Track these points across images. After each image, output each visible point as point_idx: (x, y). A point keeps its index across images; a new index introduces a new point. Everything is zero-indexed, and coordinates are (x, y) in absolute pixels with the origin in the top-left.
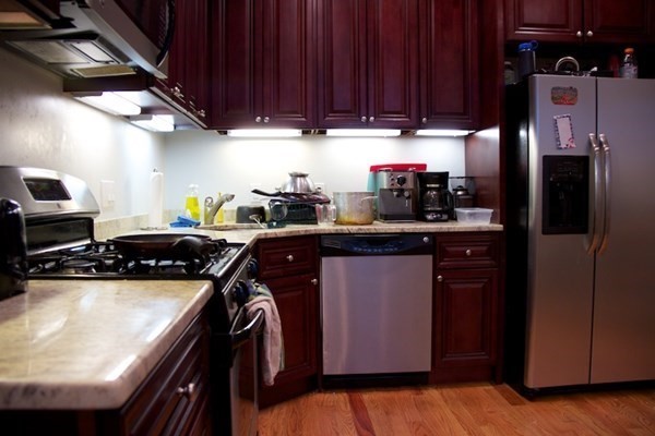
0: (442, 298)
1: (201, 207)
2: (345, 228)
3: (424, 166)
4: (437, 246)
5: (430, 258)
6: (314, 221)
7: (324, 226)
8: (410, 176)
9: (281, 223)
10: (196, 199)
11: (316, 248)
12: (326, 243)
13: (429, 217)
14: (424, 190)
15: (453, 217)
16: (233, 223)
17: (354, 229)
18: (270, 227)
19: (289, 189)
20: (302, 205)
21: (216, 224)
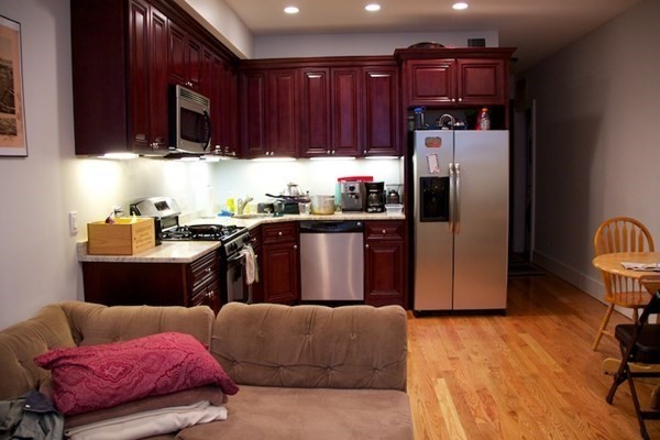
0: (370, 259)
1: (236, 203)
2: (317, 217)
3: (371, 178)
4: (365, 228)
5: (362, 234)
6: (298, 213)
7: (303, 216)
8: (357, 185)
9: (282, 213)
10: (232, 201)
11: (296, 229)
12: (303, 226)
13: (370, 210)
14: (369, 193)
15: (383, 210)
16: (256, 213)
17: (324, 217)
18: (275, 216)
19: (287, 194)
20: (292, 203)
21: (245, 214)
